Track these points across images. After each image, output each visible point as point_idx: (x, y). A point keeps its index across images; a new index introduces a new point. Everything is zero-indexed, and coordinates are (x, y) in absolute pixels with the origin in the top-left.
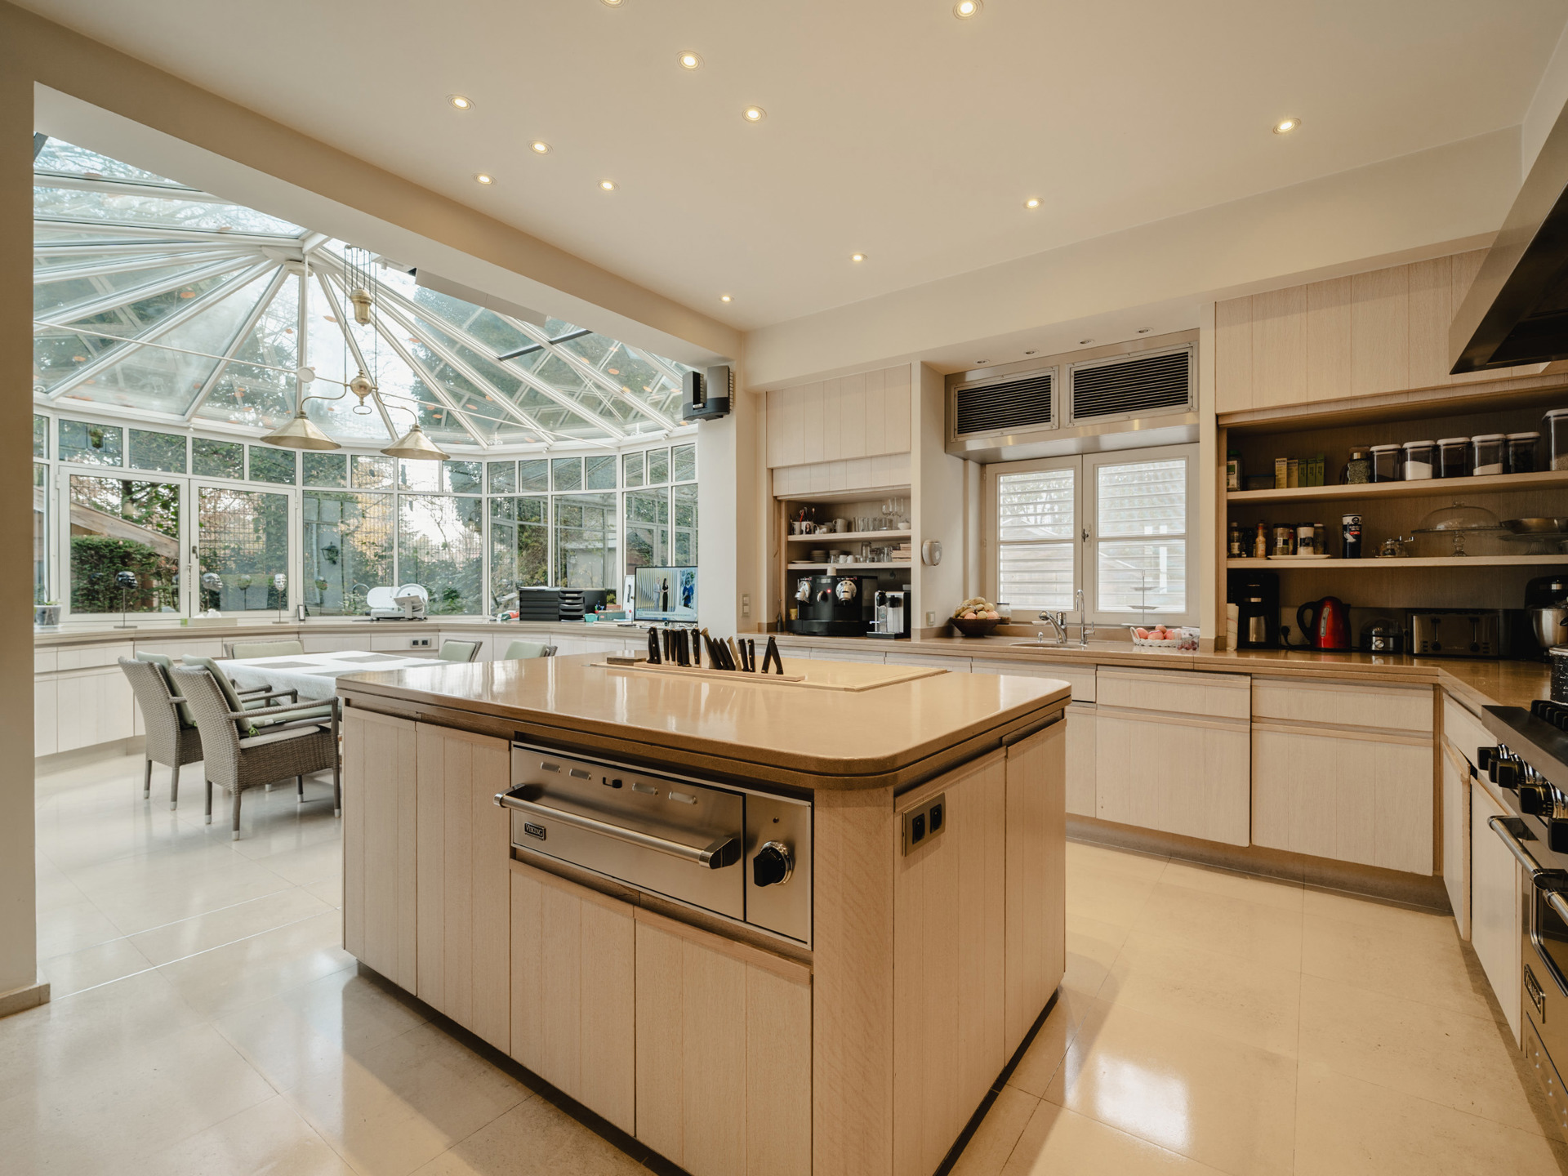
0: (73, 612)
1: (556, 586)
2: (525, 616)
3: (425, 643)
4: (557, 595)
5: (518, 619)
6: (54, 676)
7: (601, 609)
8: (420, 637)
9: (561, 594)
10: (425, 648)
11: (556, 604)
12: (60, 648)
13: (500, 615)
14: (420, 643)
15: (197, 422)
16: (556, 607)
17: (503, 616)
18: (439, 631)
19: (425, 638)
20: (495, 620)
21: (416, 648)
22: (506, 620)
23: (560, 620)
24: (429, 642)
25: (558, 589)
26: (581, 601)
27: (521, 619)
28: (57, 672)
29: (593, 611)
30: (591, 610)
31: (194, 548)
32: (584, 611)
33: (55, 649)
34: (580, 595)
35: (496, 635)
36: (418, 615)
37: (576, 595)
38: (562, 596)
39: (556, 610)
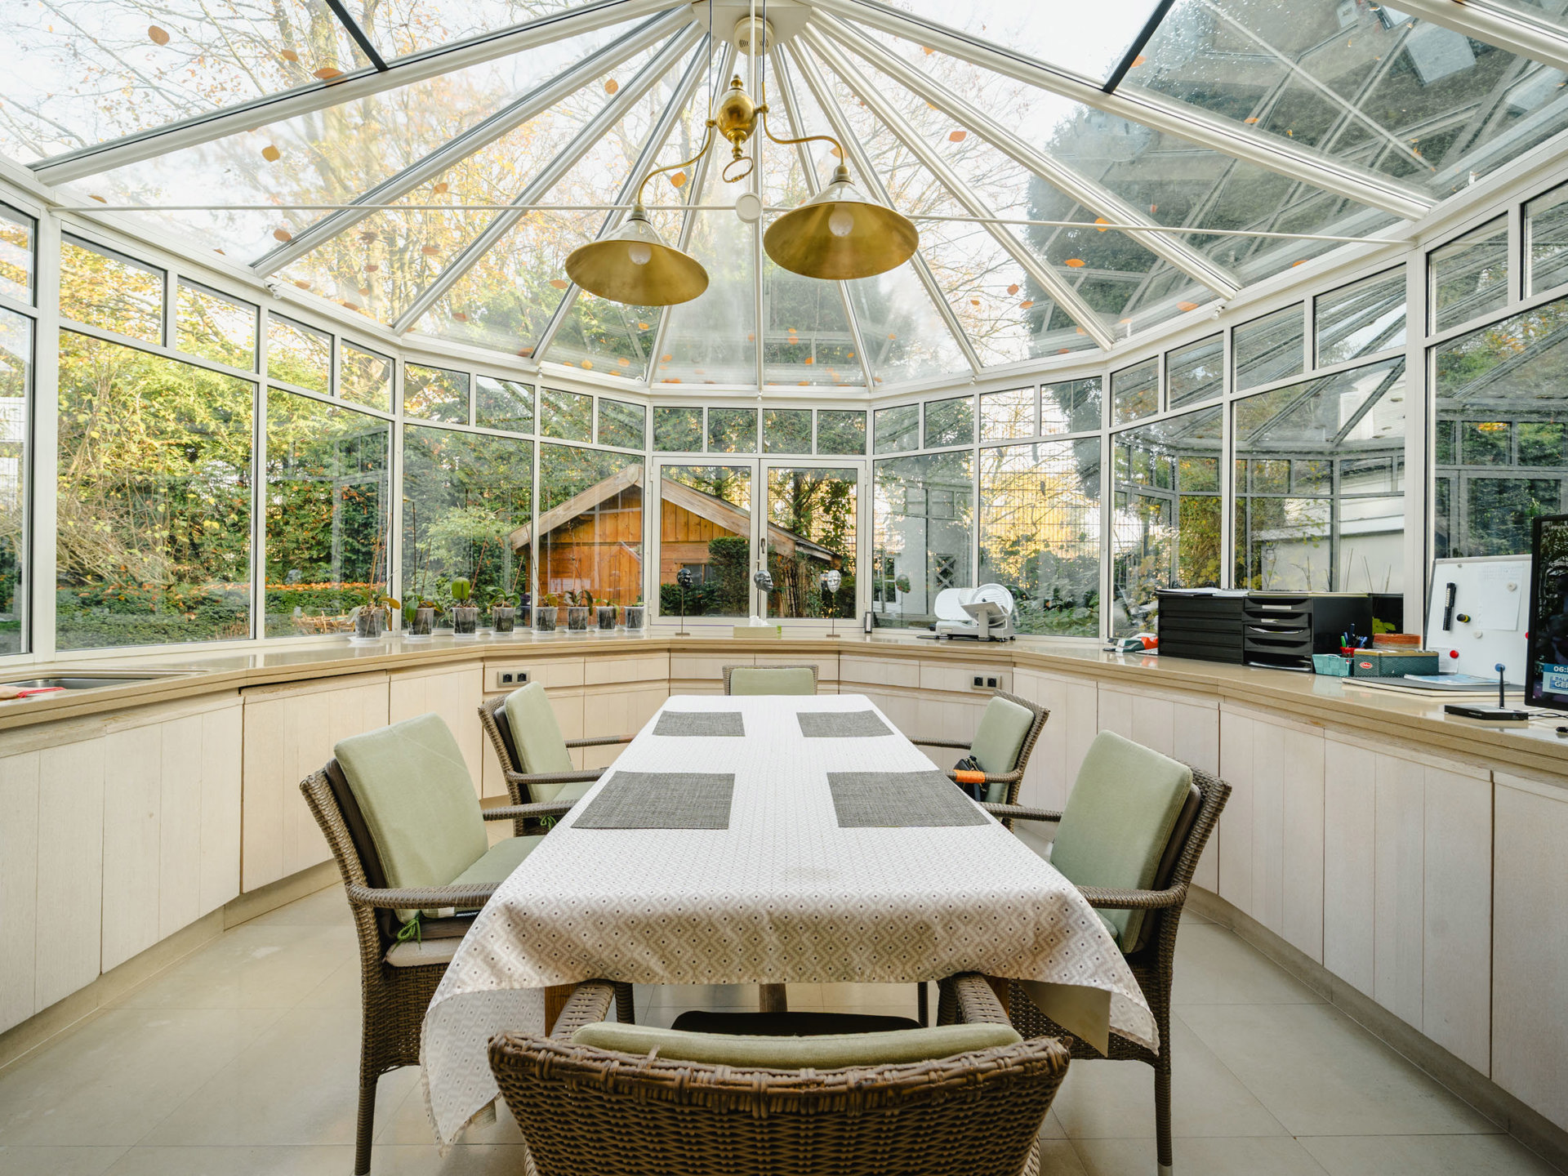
0: (662, 614)
1: (1239, 586)
2: (1168, 646)
3: (992, 683)
4: (1239, 608)
5: (1155, 651)
6: (581, 691)
7: (1358, 645)
8: (986, 673)
9: (1250, 604)
10: (990, 691)
11: (1237, 625)
12: (588, 659)
13: (1122, 642)
14: (985, 682)
15: (770, 390)
16: (1237, 633)
17: (1128, 643)
18: (1015, 664)
19: (993, 675)
20: (1114, 650)
21: (979, 690)
22: (1133, 651)
23: (1246, 663)
24: (998, 683)
25: (1242, 593)
26: (1302, 622)
27: (1161, 653)
28: (585, 686)
29: (1335, 648)
30: (1328, 643)
31: (763, 540)
32: (1309, 647)
33: (582, 659)
34: (1298, 609)
35: (1103, 685)
36: (998, 633)
37: (1288, 608)
38: (1254, 607)
39: (1238, 639)
